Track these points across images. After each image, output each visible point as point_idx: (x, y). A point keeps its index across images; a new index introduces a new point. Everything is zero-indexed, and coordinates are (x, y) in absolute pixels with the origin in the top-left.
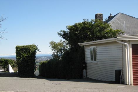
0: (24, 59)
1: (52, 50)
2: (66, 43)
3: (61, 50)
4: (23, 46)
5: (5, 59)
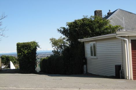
0: (25, 55)
1: (53, 46)
2: (66, 40)
3: (61, 46)
4: (24, 43)
5: (7, 56)
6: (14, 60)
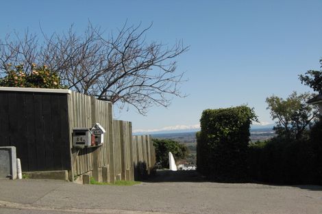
0: (224, 139)
1: (274, 117)
2: (307, 100)
3: (294, 117)
4: (221, 111)
5: (160, 139)
6: (176, 148)
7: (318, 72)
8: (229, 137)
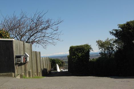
5: (53, 59)
6: (60, 62)
7: (117, 30)
8: (81, 57)
